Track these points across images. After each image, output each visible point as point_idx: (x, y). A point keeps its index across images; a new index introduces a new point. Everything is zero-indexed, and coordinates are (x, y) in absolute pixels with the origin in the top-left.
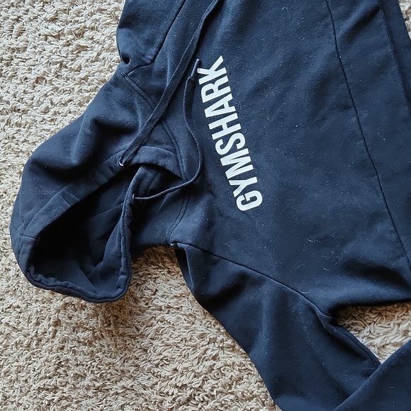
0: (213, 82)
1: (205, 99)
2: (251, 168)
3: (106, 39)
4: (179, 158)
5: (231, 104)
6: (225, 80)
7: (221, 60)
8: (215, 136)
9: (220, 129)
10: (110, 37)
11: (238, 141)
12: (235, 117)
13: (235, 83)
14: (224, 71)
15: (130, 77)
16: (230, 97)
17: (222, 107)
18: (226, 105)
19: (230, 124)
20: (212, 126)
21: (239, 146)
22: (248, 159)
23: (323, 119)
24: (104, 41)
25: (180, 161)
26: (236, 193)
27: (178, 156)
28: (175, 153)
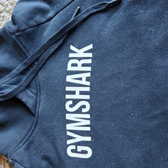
0: (80, 59)
1: (70, 68)
2: (89, 129)
3: (9, 4)
4: (38, 101)
5: (88, 79)
6: (89, 61)
7: (90, 47)
8: (68, 97)
9: (73, 93)
10: (12, 4)
11: (84, 107)
12: (88, 89)
13: (96, 67)
14: (90, 55)
15: (16, 36)
16: (89, 75)
17: (81, 79)
18: (84, 79)
19: (82, 93)
20: (68, 89)
21: (84, 110)
22: (88, 122)
23: (154, 118)
24: (7, 5)
25: (38, 103)
26: (69, 142)
27: (38, 99)
28: (36, 96)
